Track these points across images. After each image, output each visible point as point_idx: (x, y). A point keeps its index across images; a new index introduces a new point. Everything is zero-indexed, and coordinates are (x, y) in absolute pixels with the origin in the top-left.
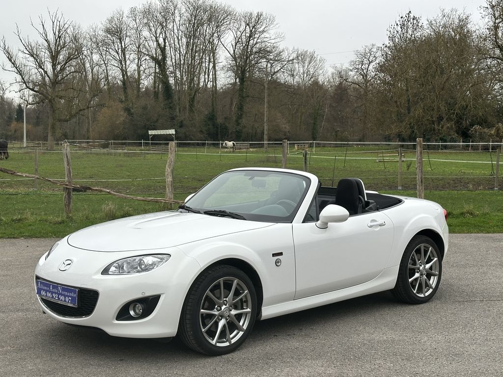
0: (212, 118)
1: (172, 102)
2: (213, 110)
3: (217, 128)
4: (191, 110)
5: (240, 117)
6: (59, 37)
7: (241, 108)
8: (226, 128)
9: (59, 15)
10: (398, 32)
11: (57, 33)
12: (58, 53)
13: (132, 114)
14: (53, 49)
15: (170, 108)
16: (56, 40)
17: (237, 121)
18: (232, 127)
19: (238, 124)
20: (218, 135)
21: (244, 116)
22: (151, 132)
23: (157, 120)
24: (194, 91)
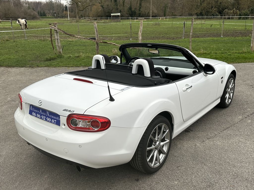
0: (130, 8)
1: (117, 3)
2: (131, 6)
3: (132, 12)
4: (123, 6)
7: (140, 5)
8: (135, 12)
13: (104, 8)
15: (116, 5)
17: (139, 9)
18: (137, 12)
20: (132, 15)
21: (141, 8)
22: (112, 14)
23: (112, 10)
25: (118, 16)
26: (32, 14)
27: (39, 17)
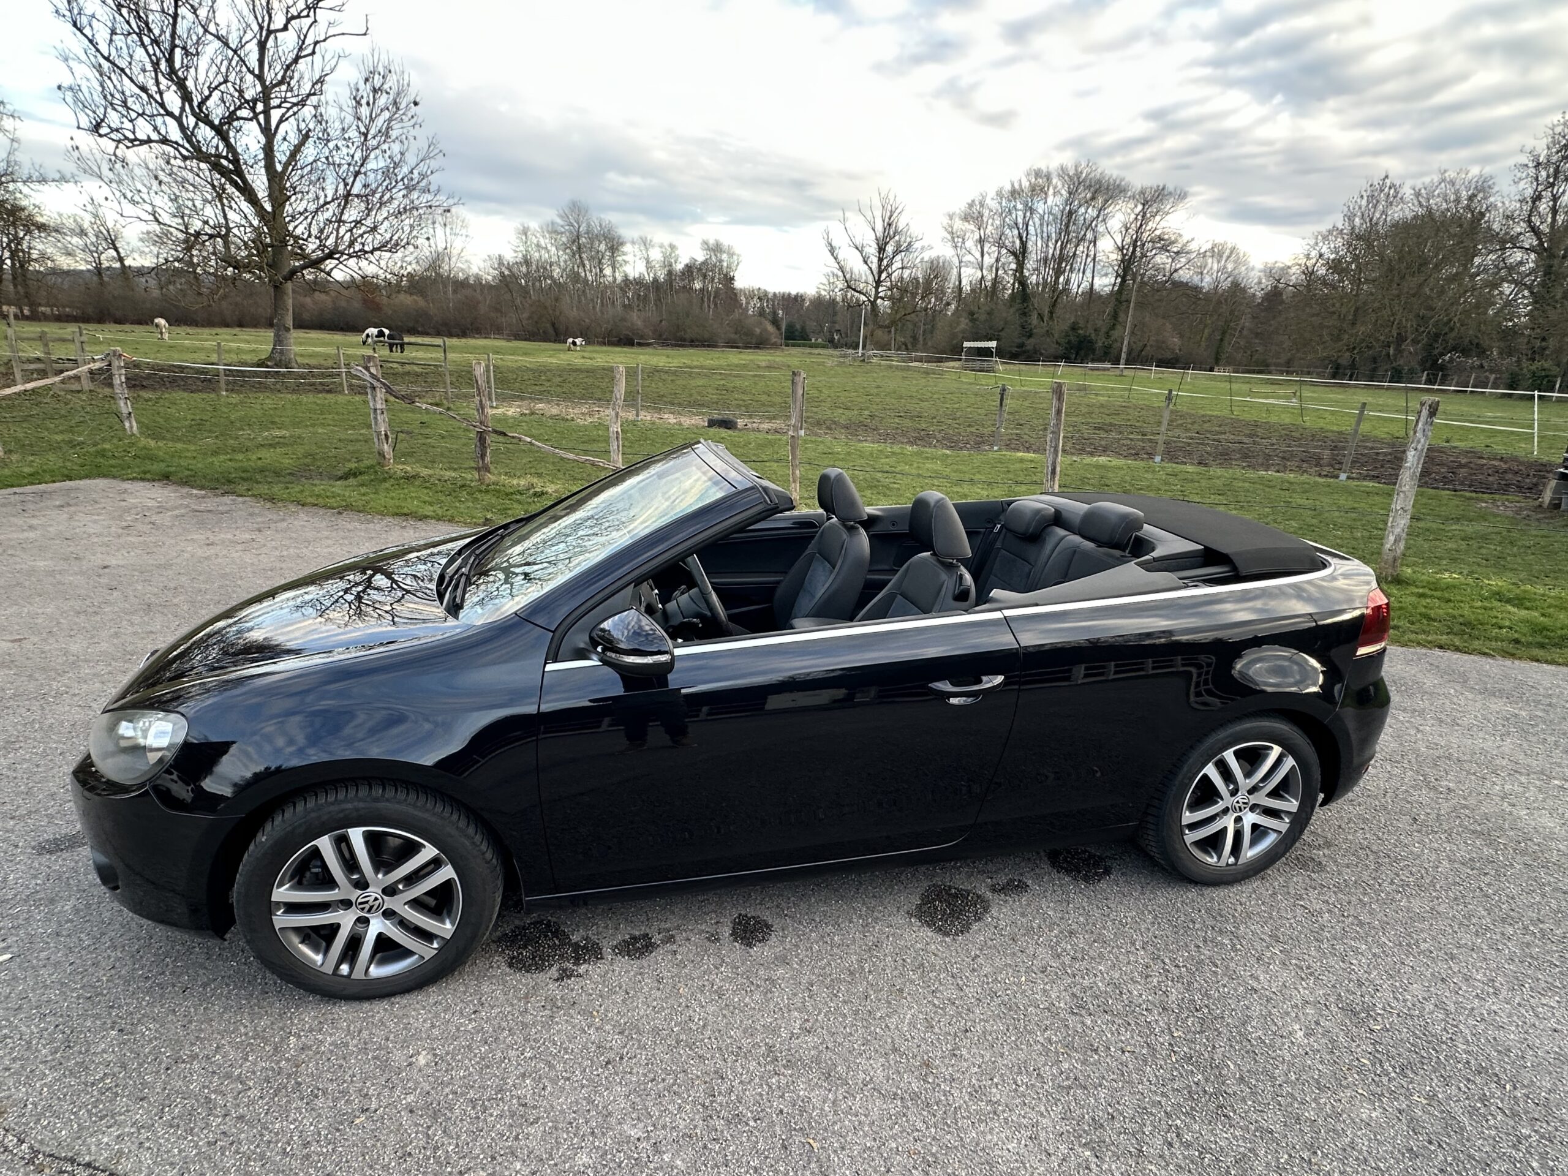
0: (1074, 328)
3: (1081, 341)
4: (1051, 318)
5: (1113, 327)
6: (890, 225)
7: (1115, 316)
8: (1091, 342)
9: (891, 197)
10: (1360, 208)
11: (887, 220)
12: (886, 243)
13: (976, 320)
14: (881, 241)
15: (1024, 314)
16: (885, 229)
17: (1106, 333)
18: (1099, 341)
19: (1108, 336)
21: (1118, 327)
22: (966, 344)
24: (1057, 295)
25: (987, 352)
26: (758, 331)
27: (779, 341)
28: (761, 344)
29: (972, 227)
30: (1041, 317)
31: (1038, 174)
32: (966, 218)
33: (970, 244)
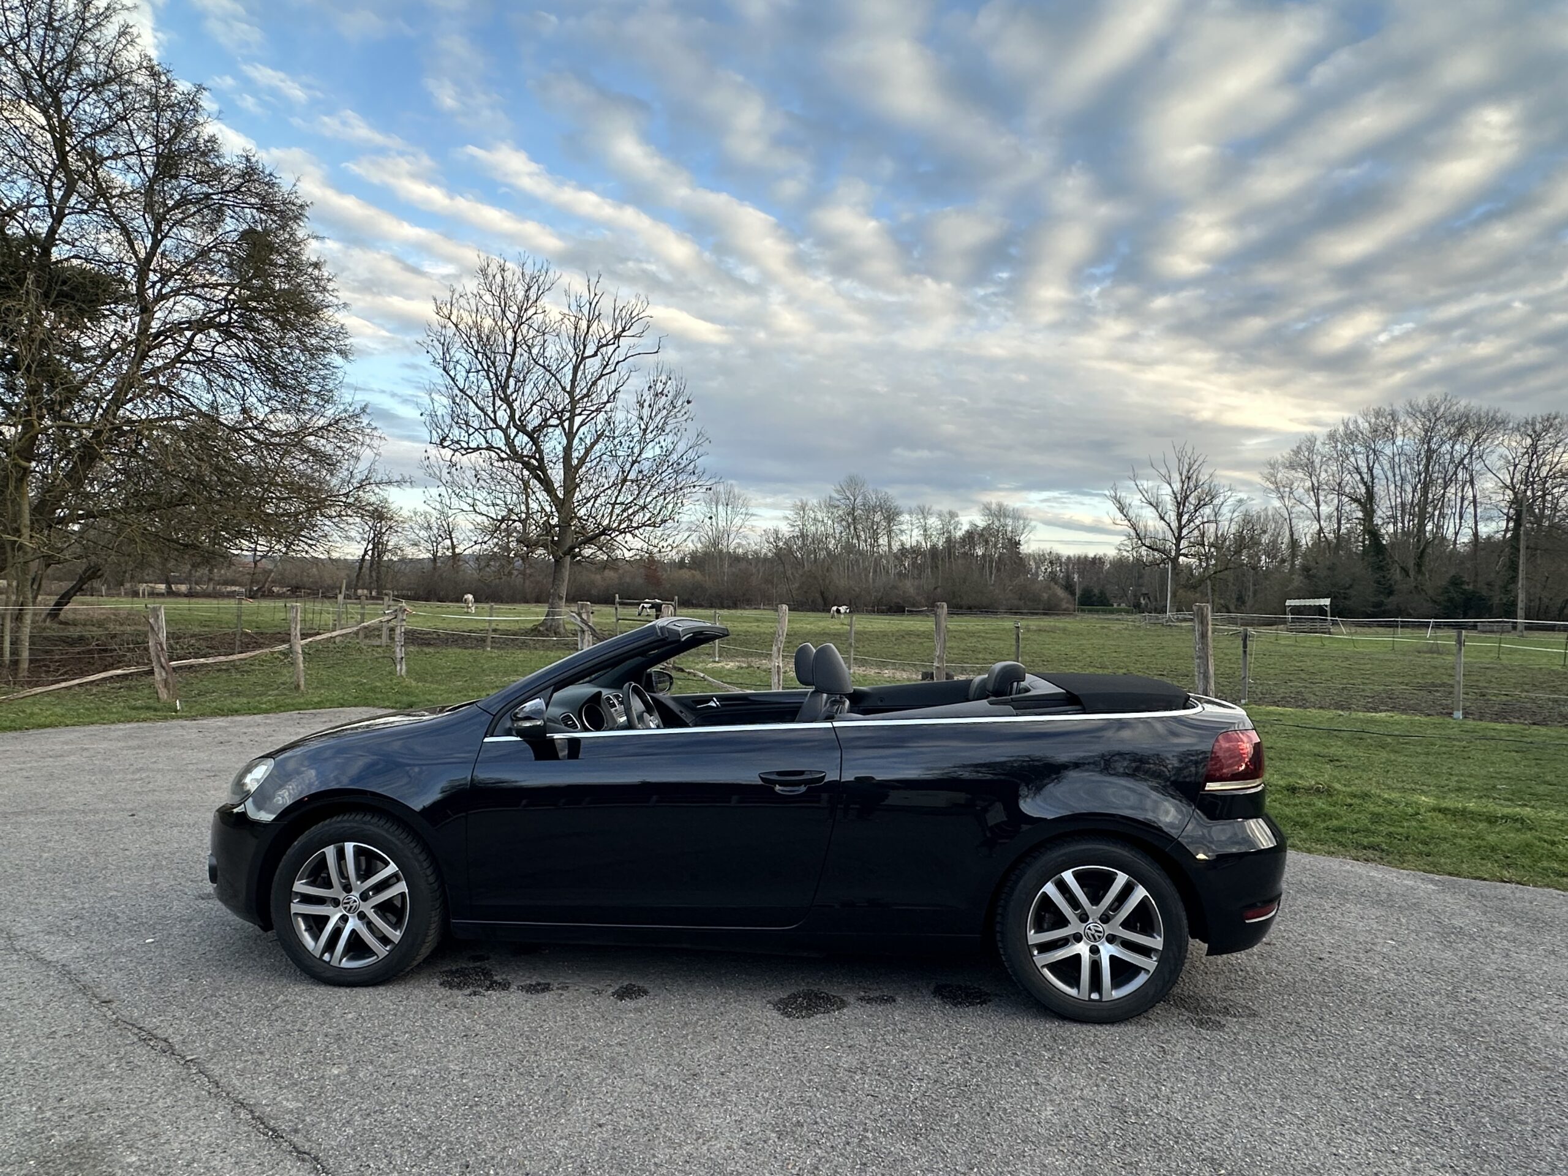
0: (1456, 582)
1: (1384, 559)
2: (1457, 575)
3: (1467, 597)
5: (1510, 581)
6: (1189, 478)
7: (1510, 567)
8: (1481, 599)
9: (1189, 450)
11: (1185, 473)
12: (1186, 497)
14: (1179, 496)
15: (1381, 568)
16: (1183, 483)
17: (1504, 587)
18: (1495, 597)
19: (1506, 591)
22: (1288, 603)
23: (1351, 586)
24: (1426, 545)
25: (1321, 610)
26: (1045, 596)
27: (1071, 607)
28: (1050, 609)
29: (1301, 475)
30: (1405, 571)
31: (1378, 414)
32: (1292, 466)
33: (1300, 492)
